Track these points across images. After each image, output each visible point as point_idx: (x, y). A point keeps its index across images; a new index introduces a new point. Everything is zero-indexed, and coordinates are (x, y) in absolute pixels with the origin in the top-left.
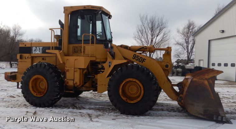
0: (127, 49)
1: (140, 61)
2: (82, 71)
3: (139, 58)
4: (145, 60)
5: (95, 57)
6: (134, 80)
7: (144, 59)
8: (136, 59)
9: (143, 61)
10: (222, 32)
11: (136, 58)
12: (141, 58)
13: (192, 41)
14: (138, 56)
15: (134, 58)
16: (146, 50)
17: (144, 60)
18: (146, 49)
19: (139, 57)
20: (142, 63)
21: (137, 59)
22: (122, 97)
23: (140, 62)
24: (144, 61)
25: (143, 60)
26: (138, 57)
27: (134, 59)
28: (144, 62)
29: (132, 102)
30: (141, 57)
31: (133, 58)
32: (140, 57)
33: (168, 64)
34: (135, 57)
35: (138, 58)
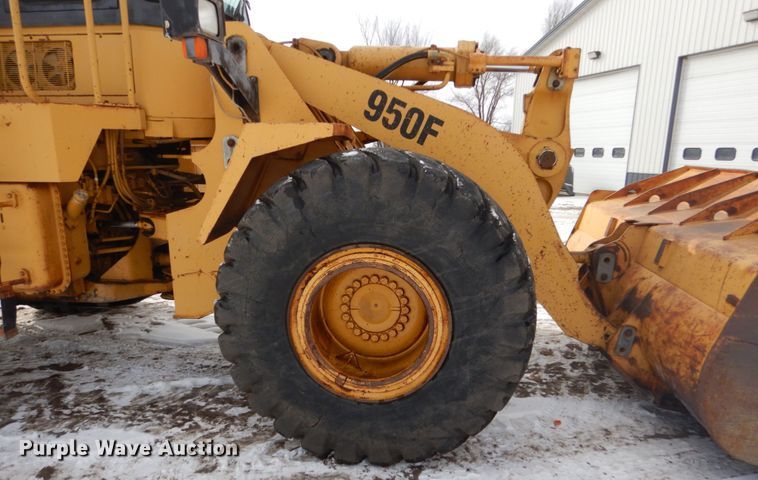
0: (334, 60)
1: (409, 131)
2: (55, 197)
3: (404, 112)
4: (440, 123)
5: (138, 107)
6: (388, 259)
7: (432, 120)
8: (385, 121)
9: (429, 131)
10: (595, 55)
11: (384, 114)
12: (416, 116)
13: (492, 90)
14: (395, 101)
15: (373, 112)
16: (436, 68)
17: (435, 127)
18: (440, 61)
19: (404, 105)
20: (421, 141)
21: (391, 118)
22: (311, 365)
23: (410, 136)
24: (435, 134)
25: (426, 125)
26: (396, 107)
27: (374, 118)
28: (429, 136)
29: (375, 394)
30: (413, 111)
31: (367, 114)
32: (408, 108)
33: (553, 148)
34: (380, 109)
35: (398, 114)
